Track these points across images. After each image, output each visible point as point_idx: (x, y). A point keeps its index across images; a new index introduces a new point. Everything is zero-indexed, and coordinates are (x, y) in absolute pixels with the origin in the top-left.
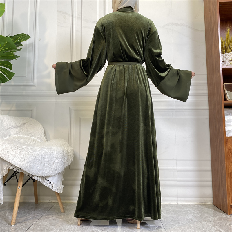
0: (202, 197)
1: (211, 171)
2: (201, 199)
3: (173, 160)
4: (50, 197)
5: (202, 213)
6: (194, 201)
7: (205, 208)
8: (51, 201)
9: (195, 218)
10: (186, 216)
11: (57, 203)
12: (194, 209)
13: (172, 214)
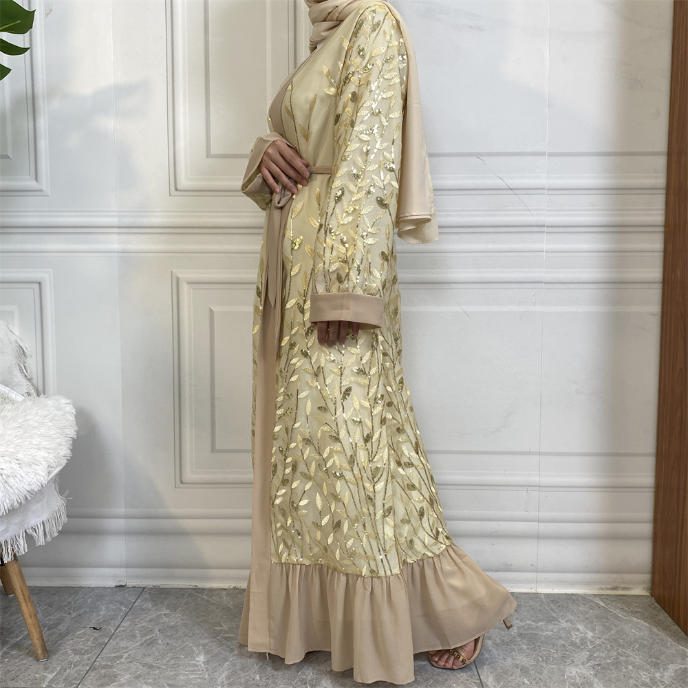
0: (616, 573)
1: (652, 490)
2: (614, 576)
3: (529, 453)
4: (122, 571)
5: (619, 645)
6: (588, 583)
7: (628, 618)
8: (123, 584)
9: (596, 675)
10: (569, 662)
11: (144, 588)
12: (592, 623)
13: (521, 649)
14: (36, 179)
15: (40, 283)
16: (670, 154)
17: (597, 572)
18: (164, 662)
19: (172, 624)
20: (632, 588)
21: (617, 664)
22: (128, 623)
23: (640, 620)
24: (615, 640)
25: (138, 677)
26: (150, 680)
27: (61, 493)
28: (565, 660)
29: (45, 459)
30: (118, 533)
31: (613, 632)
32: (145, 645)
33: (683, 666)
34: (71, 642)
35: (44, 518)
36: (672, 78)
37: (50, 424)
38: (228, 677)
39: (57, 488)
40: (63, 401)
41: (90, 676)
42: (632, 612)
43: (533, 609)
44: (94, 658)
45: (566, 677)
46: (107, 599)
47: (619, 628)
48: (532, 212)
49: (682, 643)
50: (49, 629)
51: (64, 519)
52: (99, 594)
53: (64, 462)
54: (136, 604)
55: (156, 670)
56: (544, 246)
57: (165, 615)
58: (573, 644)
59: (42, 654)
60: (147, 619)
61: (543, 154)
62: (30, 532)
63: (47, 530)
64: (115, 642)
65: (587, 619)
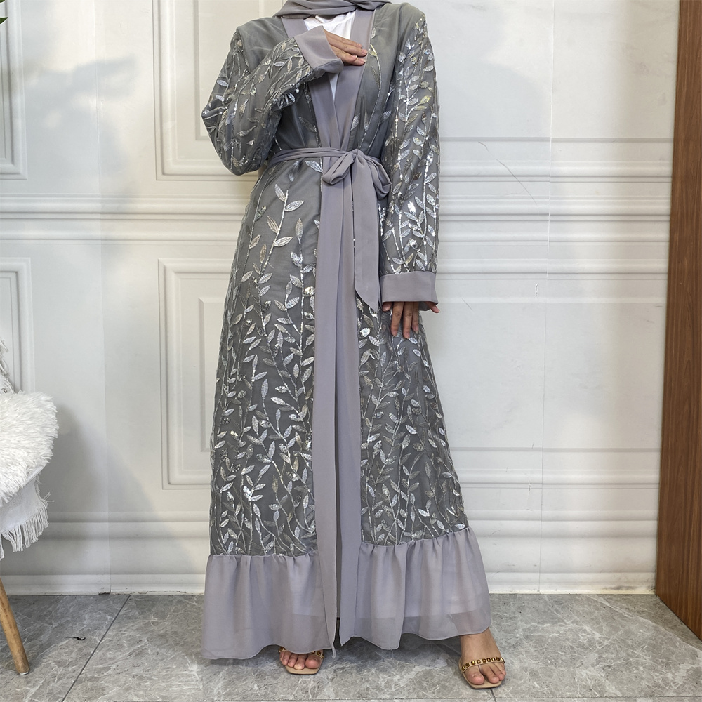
0: (620, 572)
1: (657, 486)
2: (618, 575)
3: (533, 450)
4: (106, 578)
5: (628, 646)
6: (592, 583)
7: (634, 618)
8: (108, 591)
9: (607, 676)
10: (578, 664)
11: (130, 595)
12: (598, 623)
13: (528, 652)
14: (13, 161)
15: (16, 273)
16: (676, 141)
17: (601, 572)
18: (155, 673)
19: (161, 632)
20: (636, 587)
21: (627, 664)
22: (114, 633)
23: (646, 620)
24: (623, 641)
25: (127, 690)
26: (141, 693)
27: (42, 495)
28: (574, 662)
29: (24, 459)
30: (102, 537)
31: (621, 632)
32: (134, 655)
33: (694, 666)
34: (54, 653)
35: (22, 522)
36: (678, 62)
37: (29, 422)
38: (225, 687)
39: (38, 490)
40: (43, 398)
41: (75, 689)
42: (638, 612)
43: (537, 611)
44: (80, 670)
45: (576, 680)
46: (90, 607)
47: (626, 628)
48: (536, 200)
49: (692, 642)
50: (29, 640)
51: (45, 523)
52: (82, 602)
53: (44, 463)
54: (122, 612)
55: (146, 682)
56: (549, 235)
57: (153, 623)
58: (581, 645)
59: (24, 667)
60: (135, 628)
61: (548, 140)
62: (7, 537)
63: (25, 535)
64: (101, 652)
65: (593, 619)
